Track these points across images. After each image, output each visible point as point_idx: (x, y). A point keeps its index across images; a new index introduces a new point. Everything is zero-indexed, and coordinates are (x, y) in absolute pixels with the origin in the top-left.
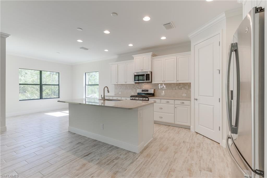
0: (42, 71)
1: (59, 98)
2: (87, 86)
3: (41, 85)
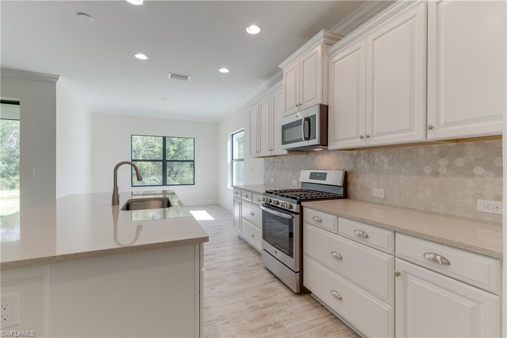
0: (165, 137)
1: (194, 184)
2: (235, 163)
3: (164, 162)
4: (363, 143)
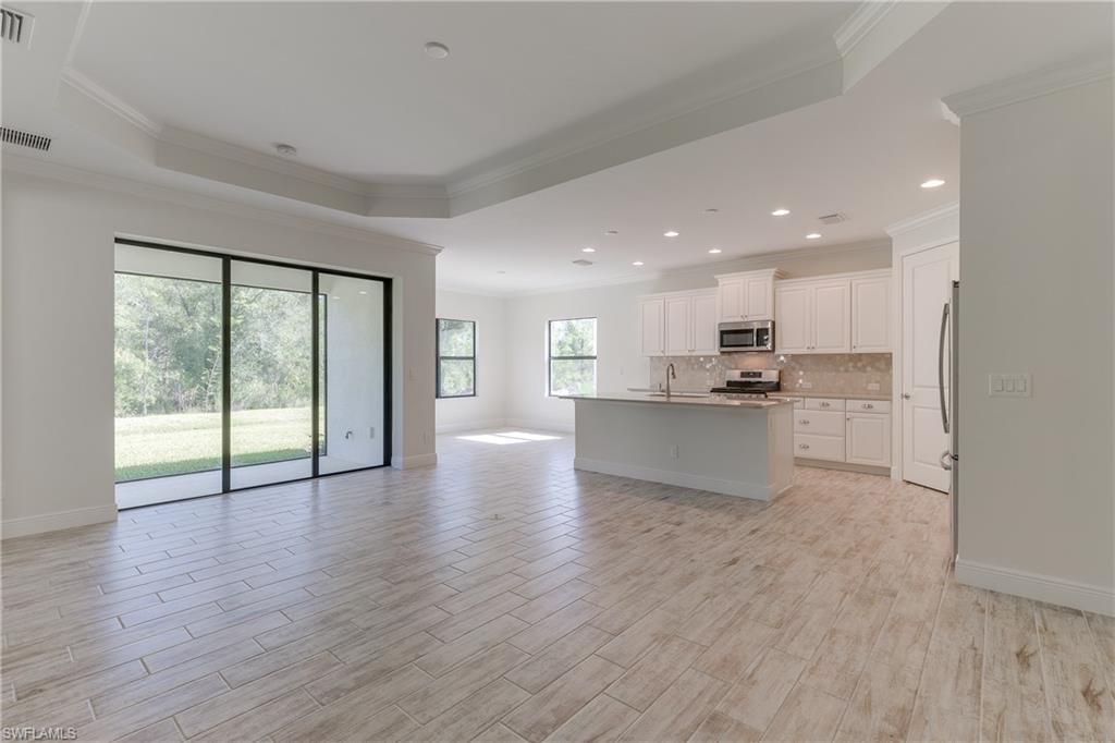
4: (809, 352)
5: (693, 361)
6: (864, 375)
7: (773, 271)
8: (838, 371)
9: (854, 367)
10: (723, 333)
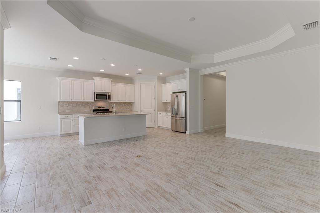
4: (119, 102)
5: (79, 103)
6: (126, 107)
7: (112, 79)
8: (121, 106)
9: (124, 105)
10: (97, 95)
